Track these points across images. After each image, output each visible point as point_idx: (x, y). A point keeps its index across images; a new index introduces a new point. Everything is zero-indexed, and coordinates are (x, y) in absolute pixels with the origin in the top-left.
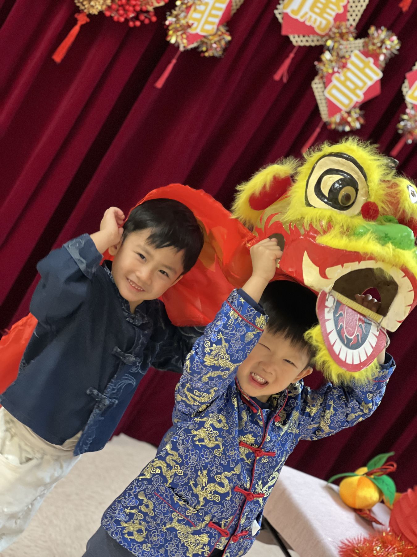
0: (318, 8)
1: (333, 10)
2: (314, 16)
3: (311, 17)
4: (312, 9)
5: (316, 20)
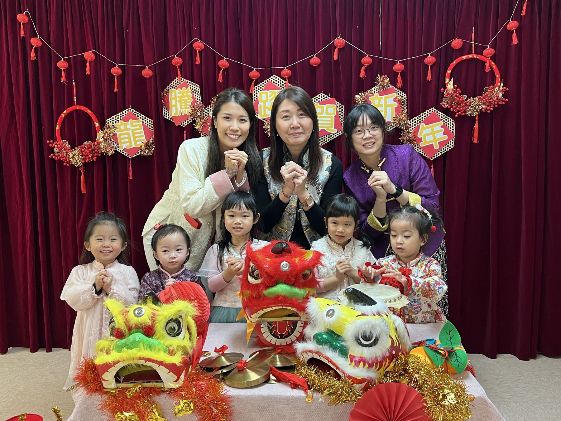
0: (183, 106)
1: (189, 102)
3: (183, 111)
4: (181, 108)
5: (185, 111)
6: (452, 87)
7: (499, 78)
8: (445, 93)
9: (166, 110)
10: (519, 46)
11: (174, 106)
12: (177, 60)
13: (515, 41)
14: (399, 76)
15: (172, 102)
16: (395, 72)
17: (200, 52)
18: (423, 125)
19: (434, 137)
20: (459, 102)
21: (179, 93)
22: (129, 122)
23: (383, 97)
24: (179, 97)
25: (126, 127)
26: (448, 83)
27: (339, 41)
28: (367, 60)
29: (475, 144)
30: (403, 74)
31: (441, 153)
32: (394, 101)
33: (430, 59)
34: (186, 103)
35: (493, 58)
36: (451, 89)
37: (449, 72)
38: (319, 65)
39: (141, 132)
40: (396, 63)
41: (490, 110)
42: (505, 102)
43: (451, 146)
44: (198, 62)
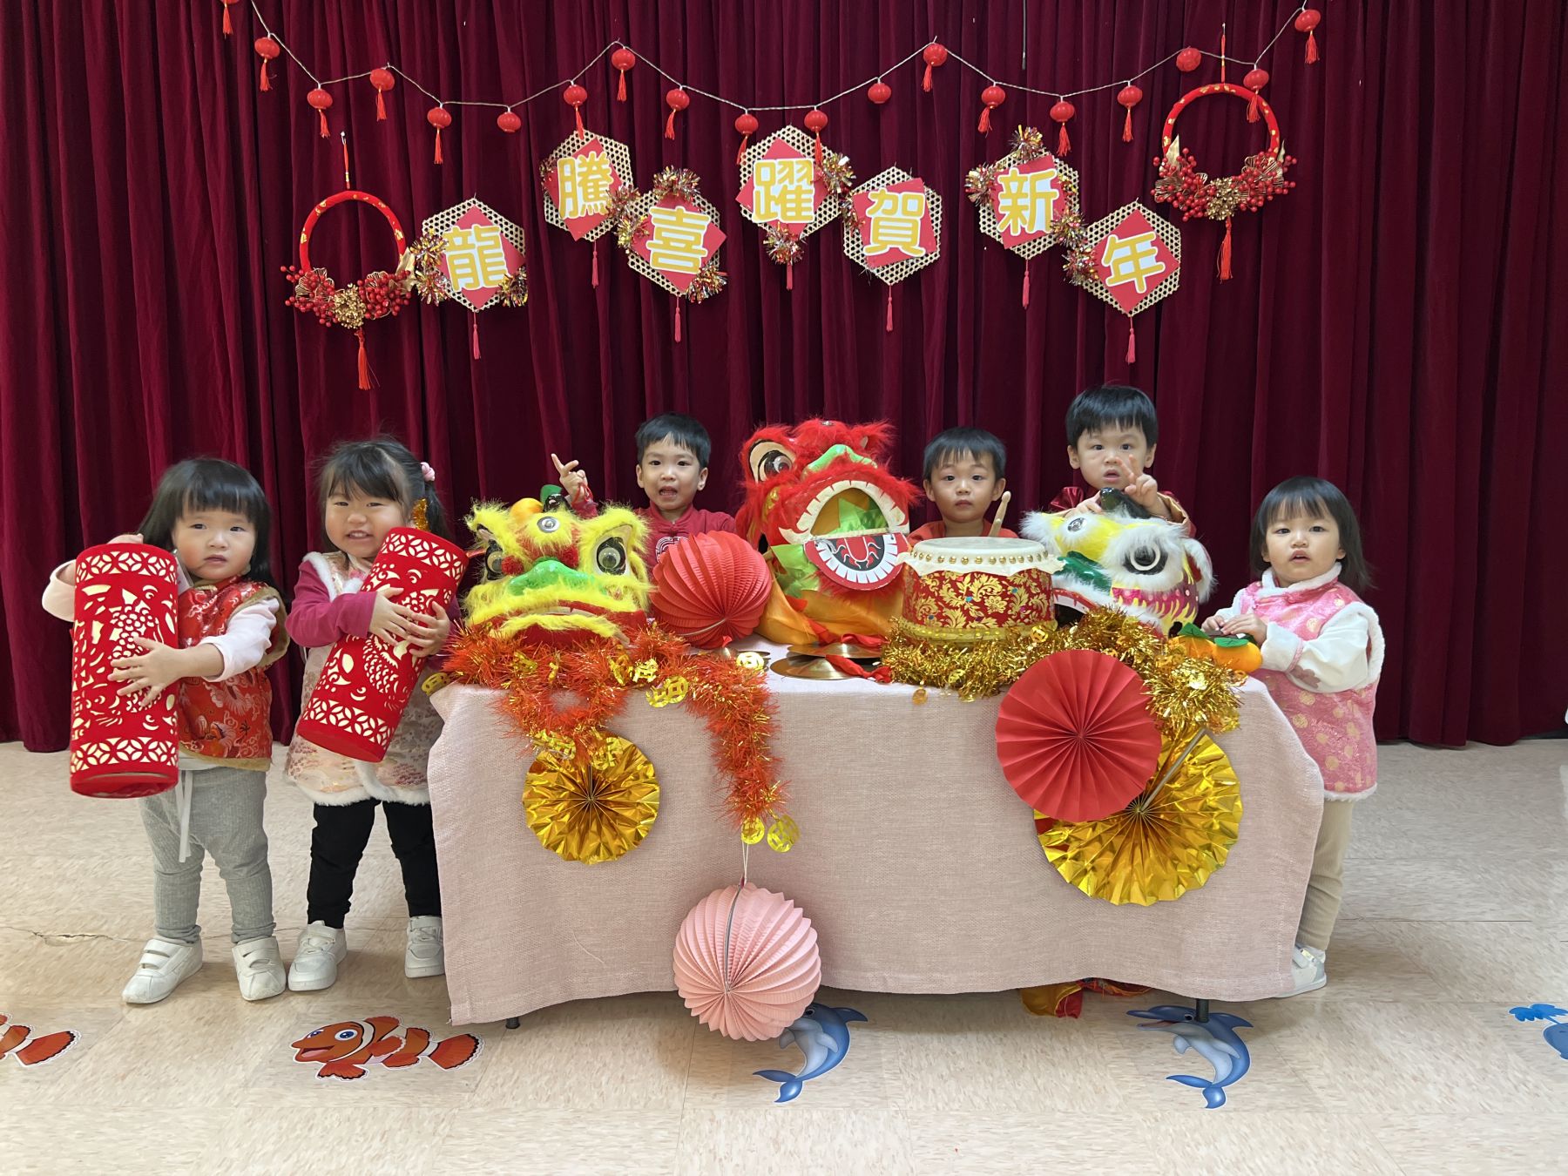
0: (591, 193)
1: (604, 186)
2: (592, 204)
3: (590, 206)
4: (586, 199)
5: (595, 205)
6: (1177, 154)
7: (1276, 136)
8: (1161, 168)
9: (550, 206)
10: (1320, 65)
11: (569, 195)
12: (575, 92)
13: (1311, 55)
14: (1063, 131)
15: (565, 187)
16: (1054, 121)
17: (628, 74)
18: (1113, 238)
19: (1137, 265)
20: (1192, 188)
21: (580, 166)
22: (472, 230)
23: (1029, 176)
24: (579, 174)
25: (465, 241)
26: (1168, 146)
27: (934, 50)
28: (994, 92)
29: (1225, 281)
30: (1071, 125)
31: (1151, 301)
32: (1052, 187)
33: (1130, 93)
34: (596, 186)
35: (1266, 92)
36: (1175, 160)
37: (1171, 121)
38: (888, 102)
39: (498, 255)
40: (1055, 101)
41: (1257, 206)
42: (1289, 189)
43: (1171, 286)
44: (622, 95)
